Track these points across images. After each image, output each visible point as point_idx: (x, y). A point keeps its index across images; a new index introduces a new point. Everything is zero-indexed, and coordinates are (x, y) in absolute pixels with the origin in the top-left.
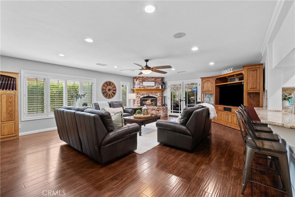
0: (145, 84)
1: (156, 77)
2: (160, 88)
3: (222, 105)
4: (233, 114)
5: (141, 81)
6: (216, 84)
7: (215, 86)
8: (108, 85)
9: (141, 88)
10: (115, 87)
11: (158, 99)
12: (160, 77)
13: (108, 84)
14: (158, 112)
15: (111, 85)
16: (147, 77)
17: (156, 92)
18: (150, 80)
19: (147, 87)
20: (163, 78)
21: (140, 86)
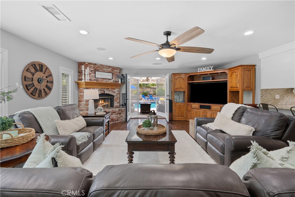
0: (99, 75)
1: (114, 67)
2: (120, 82)
3: (197, 103)
4: (212, 112)
5: (92, 69)
6: (188, 81)
7: (187, 84)
8: (36, 71)
9: (93, 81)
10: (51, 75)
11: (115, 97)
12: (118, 68)
13: (38, 68)
14: (119, 115)
15: (44, 70)
16: (101, 65)
17: (113, 88)
18: (106, 69)
19: (102, 79)
20: (121, 69)
21: (92, 78)
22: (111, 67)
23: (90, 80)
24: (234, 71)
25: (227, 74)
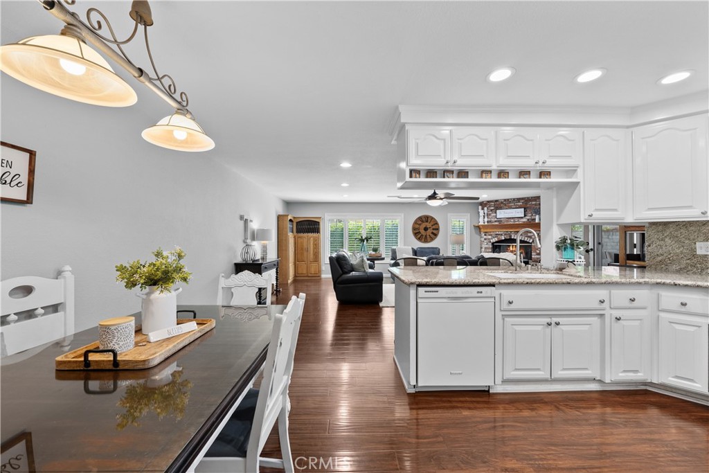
0: (502, 214)
2: (537, 221)
5: (492, 208)
8: (423, 222)
9: (493, 223)
10: (437, 224)
11: (532, 244)
13: (424, 219)
15: (429, 220)
16: (505, 200)
18: (513, 204)
19: (507, 219)
21: (492, 219)
23: (490, 222)
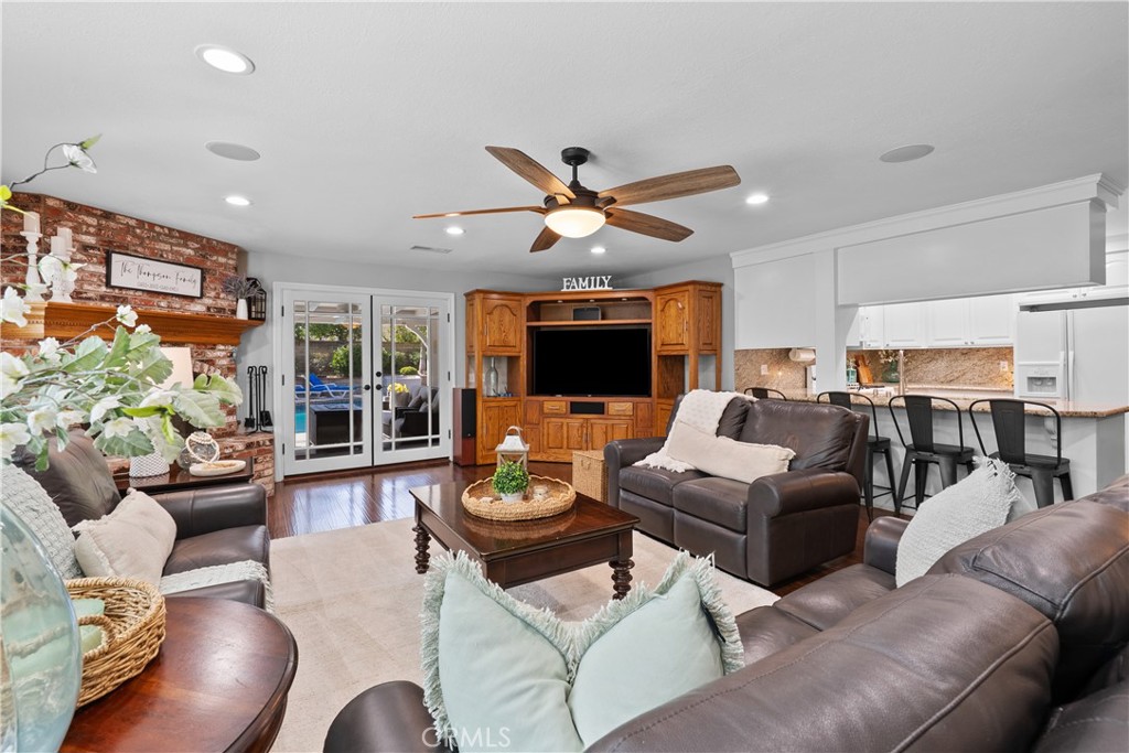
0: (129, 272)
1: (208, 239)
2: (242, 314)
3: (559, 397)
4: (610, 422)
6: (528, 321)
7: (525, 330)
12: (232, 247)
16: (141, 223)
17: (204, 340)
18: (167, 247)
19: (146, 297)
20: (241, 254)
21: (86, 287)
22: (198, 236)
23: (77, 295)
24: (673, 296)
25: (650, 304)
